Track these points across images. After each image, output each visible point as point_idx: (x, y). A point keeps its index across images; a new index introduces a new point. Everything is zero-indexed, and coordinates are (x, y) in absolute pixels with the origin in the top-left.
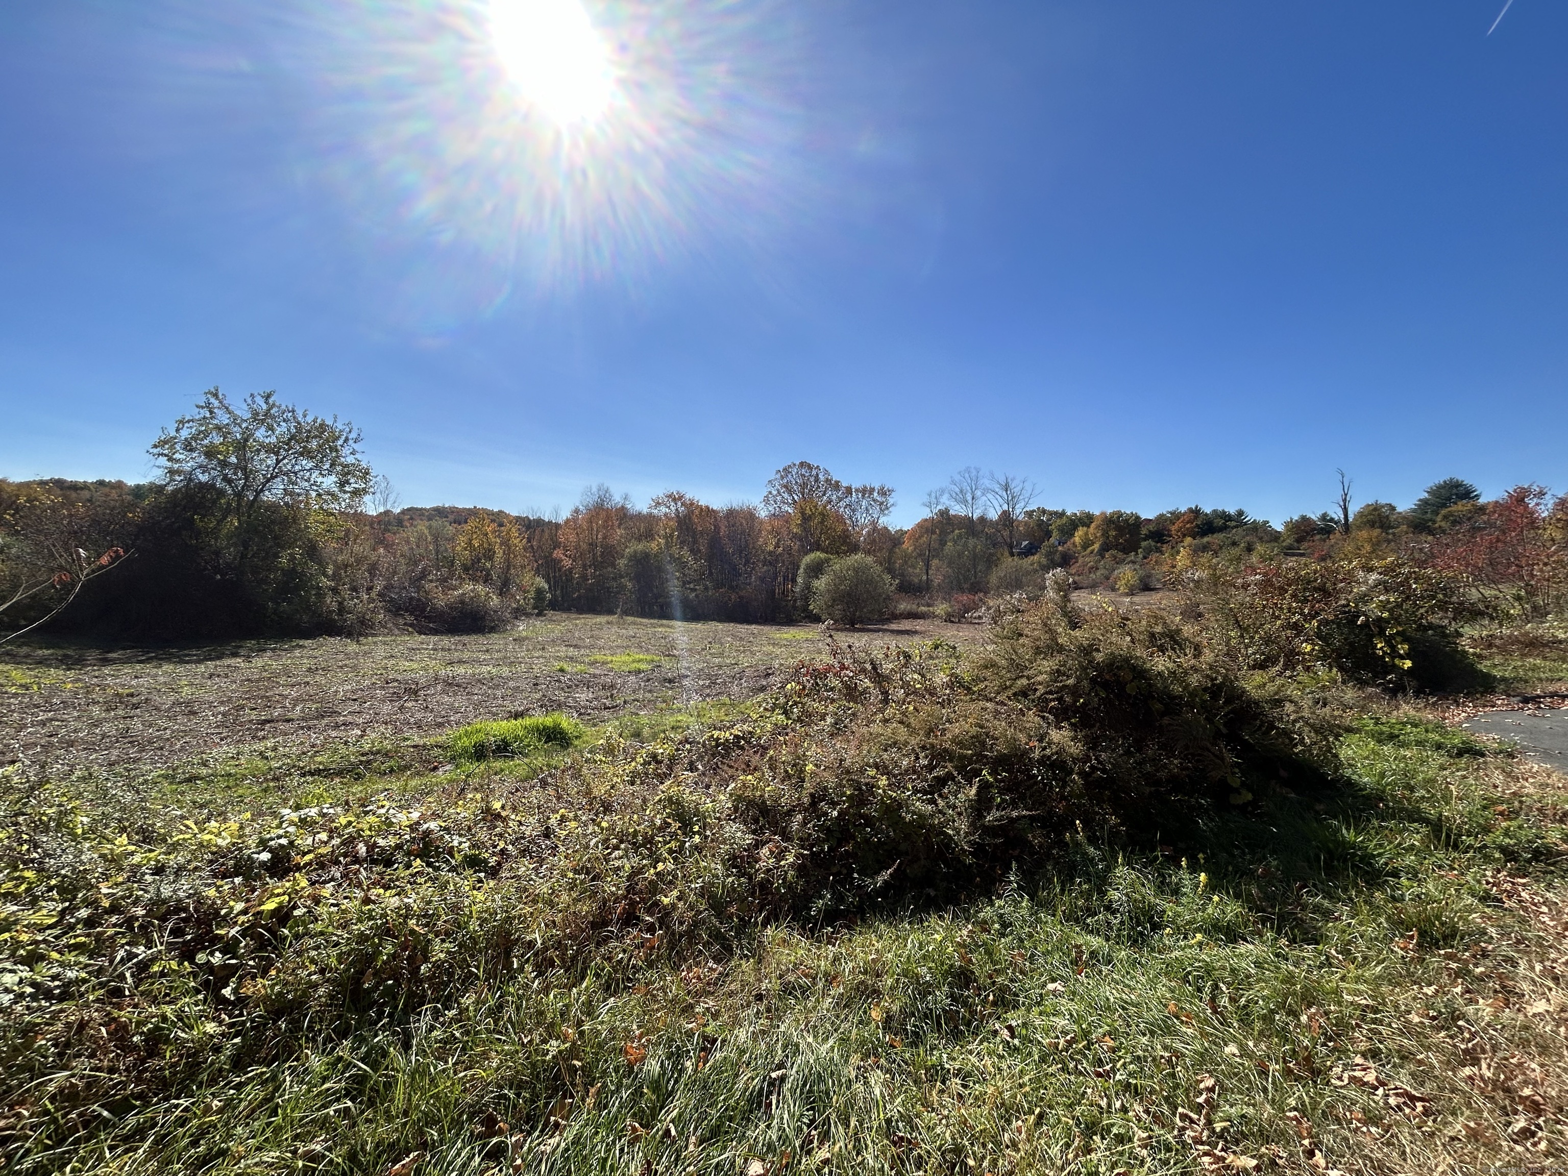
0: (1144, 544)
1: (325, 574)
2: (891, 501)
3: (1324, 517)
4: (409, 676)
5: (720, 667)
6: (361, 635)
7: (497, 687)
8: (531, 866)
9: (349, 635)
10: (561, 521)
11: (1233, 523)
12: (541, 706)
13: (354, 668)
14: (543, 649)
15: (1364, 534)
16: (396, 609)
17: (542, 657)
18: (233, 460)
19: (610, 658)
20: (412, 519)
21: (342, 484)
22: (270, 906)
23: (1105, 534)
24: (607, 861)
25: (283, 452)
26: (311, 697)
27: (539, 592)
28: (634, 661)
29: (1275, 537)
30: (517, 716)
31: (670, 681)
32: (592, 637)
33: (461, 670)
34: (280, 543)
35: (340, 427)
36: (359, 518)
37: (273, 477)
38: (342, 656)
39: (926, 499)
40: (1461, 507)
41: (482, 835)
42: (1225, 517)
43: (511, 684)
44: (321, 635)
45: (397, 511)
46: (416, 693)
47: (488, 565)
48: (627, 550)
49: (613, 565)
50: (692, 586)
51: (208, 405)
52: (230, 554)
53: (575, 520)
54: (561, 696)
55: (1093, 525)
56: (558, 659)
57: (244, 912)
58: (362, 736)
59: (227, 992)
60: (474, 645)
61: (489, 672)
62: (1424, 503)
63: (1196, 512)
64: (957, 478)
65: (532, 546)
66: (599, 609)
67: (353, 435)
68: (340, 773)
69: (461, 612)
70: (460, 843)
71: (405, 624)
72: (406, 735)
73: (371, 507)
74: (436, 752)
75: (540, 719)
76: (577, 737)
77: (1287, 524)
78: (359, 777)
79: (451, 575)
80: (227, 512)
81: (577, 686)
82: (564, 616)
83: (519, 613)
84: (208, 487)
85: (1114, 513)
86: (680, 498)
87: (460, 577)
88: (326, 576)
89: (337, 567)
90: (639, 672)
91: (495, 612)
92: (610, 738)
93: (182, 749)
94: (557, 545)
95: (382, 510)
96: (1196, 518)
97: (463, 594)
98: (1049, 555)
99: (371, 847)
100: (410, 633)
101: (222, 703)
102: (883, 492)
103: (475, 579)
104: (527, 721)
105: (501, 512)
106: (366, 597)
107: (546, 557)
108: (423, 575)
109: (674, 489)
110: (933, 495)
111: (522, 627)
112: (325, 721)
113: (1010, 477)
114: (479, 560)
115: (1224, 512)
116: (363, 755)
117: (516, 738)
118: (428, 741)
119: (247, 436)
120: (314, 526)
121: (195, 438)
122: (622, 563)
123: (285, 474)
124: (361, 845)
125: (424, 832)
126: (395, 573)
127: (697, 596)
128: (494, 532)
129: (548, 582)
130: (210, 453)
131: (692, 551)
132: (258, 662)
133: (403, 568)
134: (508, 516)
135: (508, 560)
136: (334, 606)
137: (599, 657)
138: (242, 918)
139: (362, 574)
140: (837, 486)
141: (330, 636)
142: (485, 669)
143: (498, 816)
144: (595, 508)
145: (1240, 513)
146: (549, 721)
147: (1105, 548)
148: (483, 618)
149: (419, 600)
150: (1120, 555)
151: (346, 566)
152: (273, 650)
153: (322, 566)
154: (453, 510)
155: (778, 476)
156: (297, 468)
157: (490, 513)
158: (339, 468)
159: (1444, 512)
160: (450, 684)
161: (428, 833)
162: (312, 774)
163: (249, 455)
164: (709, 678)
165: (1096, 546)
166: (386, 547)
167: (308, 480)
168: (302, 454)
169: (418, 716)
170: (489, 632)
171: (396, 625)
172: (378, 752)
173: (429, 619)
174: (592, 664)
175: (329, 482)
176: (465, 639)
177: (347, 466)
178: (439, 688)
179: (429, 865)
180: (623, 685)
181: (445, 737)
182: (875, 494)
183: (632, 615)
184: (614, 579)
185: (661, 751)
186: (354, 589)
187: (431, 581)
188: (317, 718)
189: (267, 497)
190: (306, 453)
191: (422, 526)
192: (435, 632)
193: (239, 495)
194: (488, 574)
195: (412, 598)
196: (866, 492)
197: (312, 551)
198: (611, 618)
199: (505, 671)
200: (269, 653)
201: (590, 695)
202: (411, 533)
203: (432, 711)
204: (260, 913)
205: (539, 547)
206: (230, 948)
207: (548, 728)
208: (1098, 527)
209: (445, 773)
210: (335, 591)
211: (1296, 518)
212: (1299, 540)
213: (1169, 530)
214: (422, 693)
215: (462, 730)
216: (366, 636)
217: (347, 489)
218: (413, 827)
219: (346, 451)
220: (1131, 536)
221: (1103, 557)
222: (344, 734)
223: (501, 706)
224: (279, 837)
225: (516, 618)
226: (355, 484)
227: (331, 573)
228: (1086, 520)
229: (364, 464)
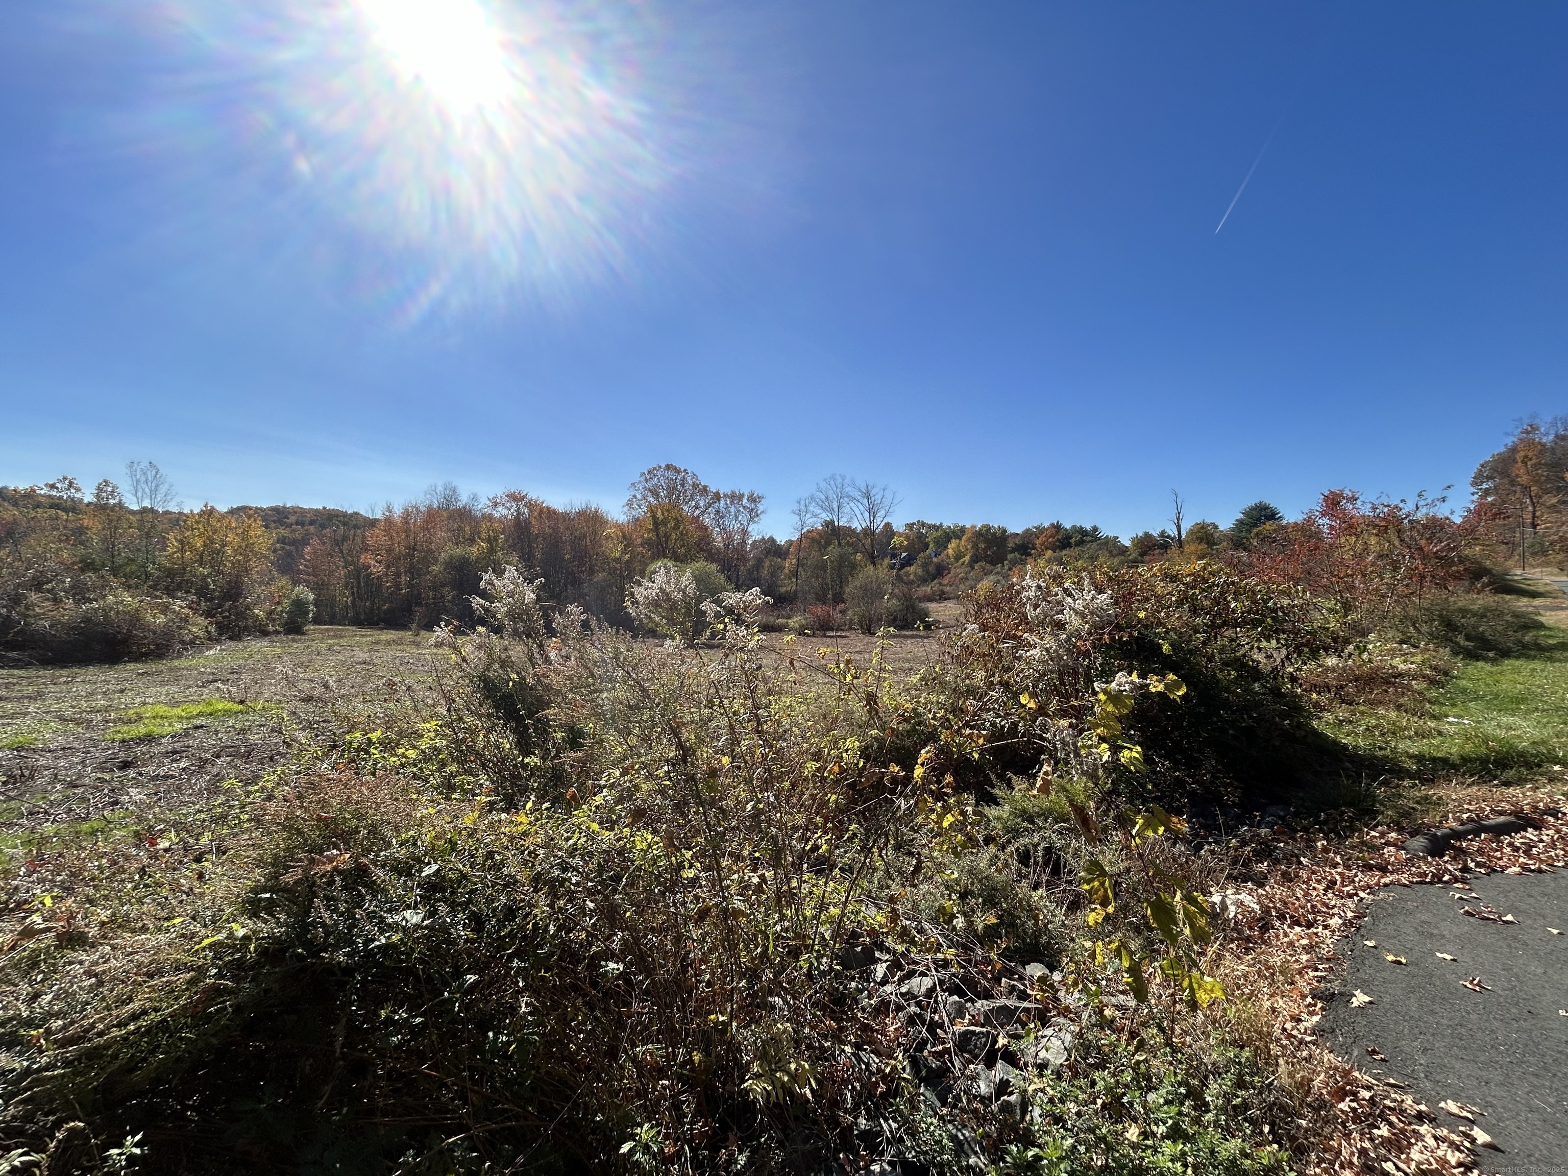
0: (1010, 556)
2: (761, 508)
3: (1163, 534)
11: (1089, 538)
15: (1193, 548)
23: (975, 546)
27: (299, 604)
29: (1123, 550)
39: (795, 507)
40: (1269, 526)
42: (1082, 532)
47: (203, 570)
49: (429, 572)
55: (964, 538)
62: (1240, 522)
63: (1057, 527)
64: (823, 485)
77: (1133, 539)
85: (983, 526)
86: (524, 498)
94: (364, 549)
96: (1057, 532)
98: (925, 565)
102: (753, 499)
109: (517, 489)
110: (803, 502)
113: (871, 484)
115: (1081, 528)
122: (437, 569)
131: (523, 557)
140: (705, 490)
145: (1095, 529)
147: (975, 559)
150: (989, 567)
155: (642, 479)
159: (1255, 531)
165: (967, 559)
182: (745, 501)
196: (736, 498)
208: (968, 539)
211: (1140, 534)
212: (1143, 554)
213: (1034, 544)
220: (998, 548)
221: (973, 568)
228: (958, 533)
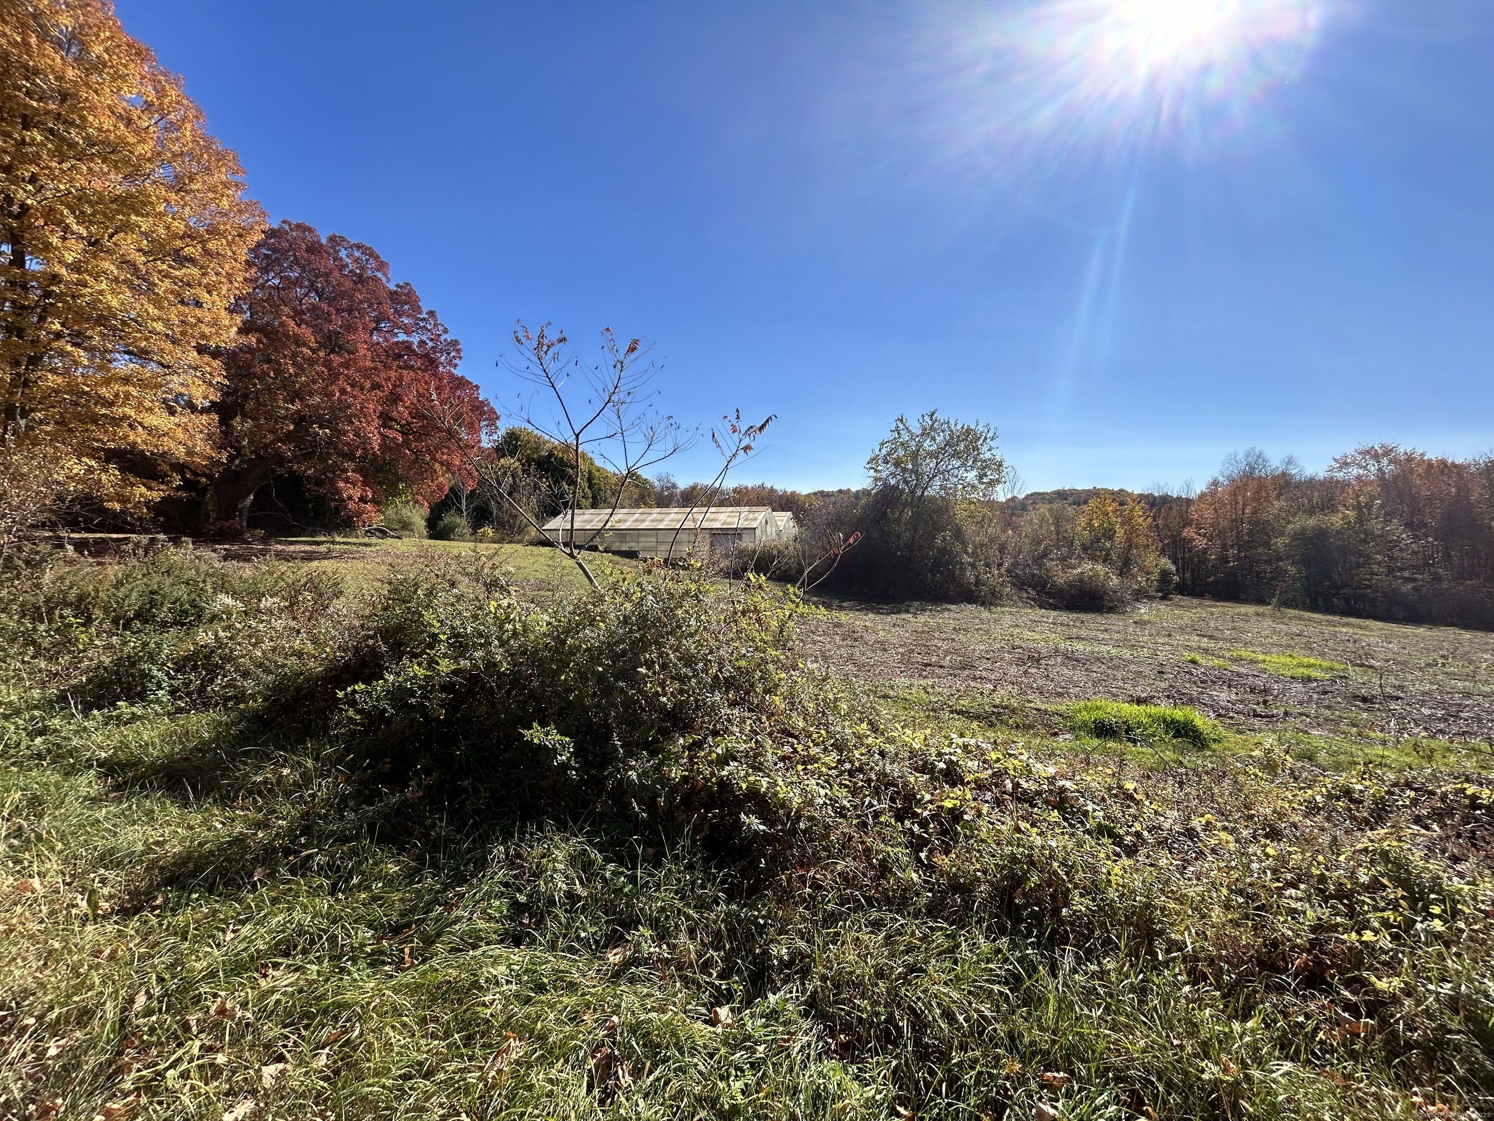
1: (966, 553)
4: (1032, 645)
5: (1468, 695)
6: (992, 604)
7: (1117, 668)
8: (1175, 863)
9: (983, 604)
10: (1193, 496)
12: (1168, 697)
13: (987, 632)
14: (1170, 635)
16: (1020, 583)
17: (1168, 644)
18: (910, 466)
19: (1261, 657)
20: (1034, 503)
21: (981, 477)
22: (948, 804)
24: (1280, 896)
25: (941, 456)
26: (956, 652)
27: (1165, 574)
28: (1299, 665)
30: (1139, 701)
31: (1364, 700)
32: (1234, 629)
33: (1080, 646)
34: (938, 528)
35: (981, 429)
36: (992, 504)
37: (934, 477)
38: (977, 621)
41: (1116, 810)
43: (1132, 667)
44: (962, 602)
45: (1021, 496)
46: (1038, 661)
47: (1108, 545)
48: (1290, 526)
49: (1267, 545)
50: (1406, 574)
51: (897, 430)
52: (906, 536)
53: (1213, 493)
54: (1194, 691)
56: (1190, 648)
57: (931, 802)
58: (994, 691)
59: (923, 855)
60: (1092, 623)
61: (1108, 652)
65: (1157, 526)
66: (1243, 596)
67: (990, 435)
68: (977, 717)
69: (1080, 590)
70: (1094, 810)
71: (1028, 598)
72: (1029, 697)
73: (1001, 494)
74: (1056, 719)
75: (1164, 709)
76: (1214, 740)
78: (992, 725)
79: (1071, 554)
80: (905, 505)
81: (1214, 682)
82: (1195, 602)
83: (1140, 595)
84: (895, 488)
86: (1386, 453)
87: (1079, 556)
88: (967, 554)
89: (976, 547)
90: (1309, 679)
91: (1114, 592)
92: (1269, 751)
93: (880, 674)
94: (1187, 523)
95: (1009, 496)
97: (1082, 573)
99: (1017, 785)
100: (1032, 607)
101: (901, 646)
103: (1093, 559)
104: (1152, 710)
105: (1121, 490)
106: (996, 572)
107: (1173, 536)
108: (1045, 555)
109: (1375, 442)
111: (1144, 610)
112: (967, 672)
114: (1098, 541)
116: (994, 707)
117: (1139, 724)
118: (1051, 708)
119: (919, 445)
120: (960, 513)
121: (889, 454)
122: (1280, 542)
123: (942, 473)
124: (1008, 781)
125: (1060, 788)
126: (1020, 551)
127: (1415, 589)
128: (1115, 511)
129: (1175, 563)
130: (897, 464)
131: (1409, 525)
132: (922, 618)
133: (1027, 548)
134: (1130, 495)
135: (1129, 540)
136: (972, 579)
137: (1244, 654)
138: (930, 806)
139: (994, 551)
141: (969, 603)
142: (1103, 648)
143: (1131, 797)
144: (1241, 479)
146: (1179, 714)
148: (1101, 598)
149: (1041, 577)
151: (982, 546)
152: (931, 610)
153: (965, 546)
154: (1073, 493)
156: (950, 467)
157: (1112, 493)
158: (979, 464)
160: (1069, 658)
161: (1063, 790)
162: (958, 714)
163: (920, 461)
164: (1442, 705)
166: (1014, 529)
167: (956, 476)
168: (953, 456)
169: (1040, 682)
170: (1108, 612)
171: (1020, 598)
172: (1006, 707)
173: (1050, 595)
174: (1237, 660)
175: (972, 476)
176: (1083, 616)
177: (985, 461)
178: (1059, 660)
179: (1065, 819)
180: (1283, 692)
181: (1064, 707)
183: (1296, 607)
184: (1268, 562)
185: (1359, 787)
186: (987, 565)
187: (1052, 560)
188: (960, 669)
189: (930, 492)
190: (956, 455)
191: (1043, 509)
192: (1055, 608)
193: (913, 492)
194: (1108, 554)
195: (1034, 575)
197: (958, 534)
198: (1261, 609)
199: (1126, 654)
200: (928, 613)
201: (1233, 696)
202: (1033, 516)
203: (1052, 681)
204: (942, 807)
205: (1166, 525)
206: (924, 824)
207: (1177, 722)
209: (1064, 741)
210: (973, 566)
214: (1043, 662)
215: (1082, 704)
216: (996, 605)
217: (985, 480)
218: (1052, 780)
219: (984, 449)
222: (979, 686)
223: (1120, 688)
224: (951, 754)
225: (1137, 600)
226: (991, 476)
227: (970, 550)
229: (998, 458)
